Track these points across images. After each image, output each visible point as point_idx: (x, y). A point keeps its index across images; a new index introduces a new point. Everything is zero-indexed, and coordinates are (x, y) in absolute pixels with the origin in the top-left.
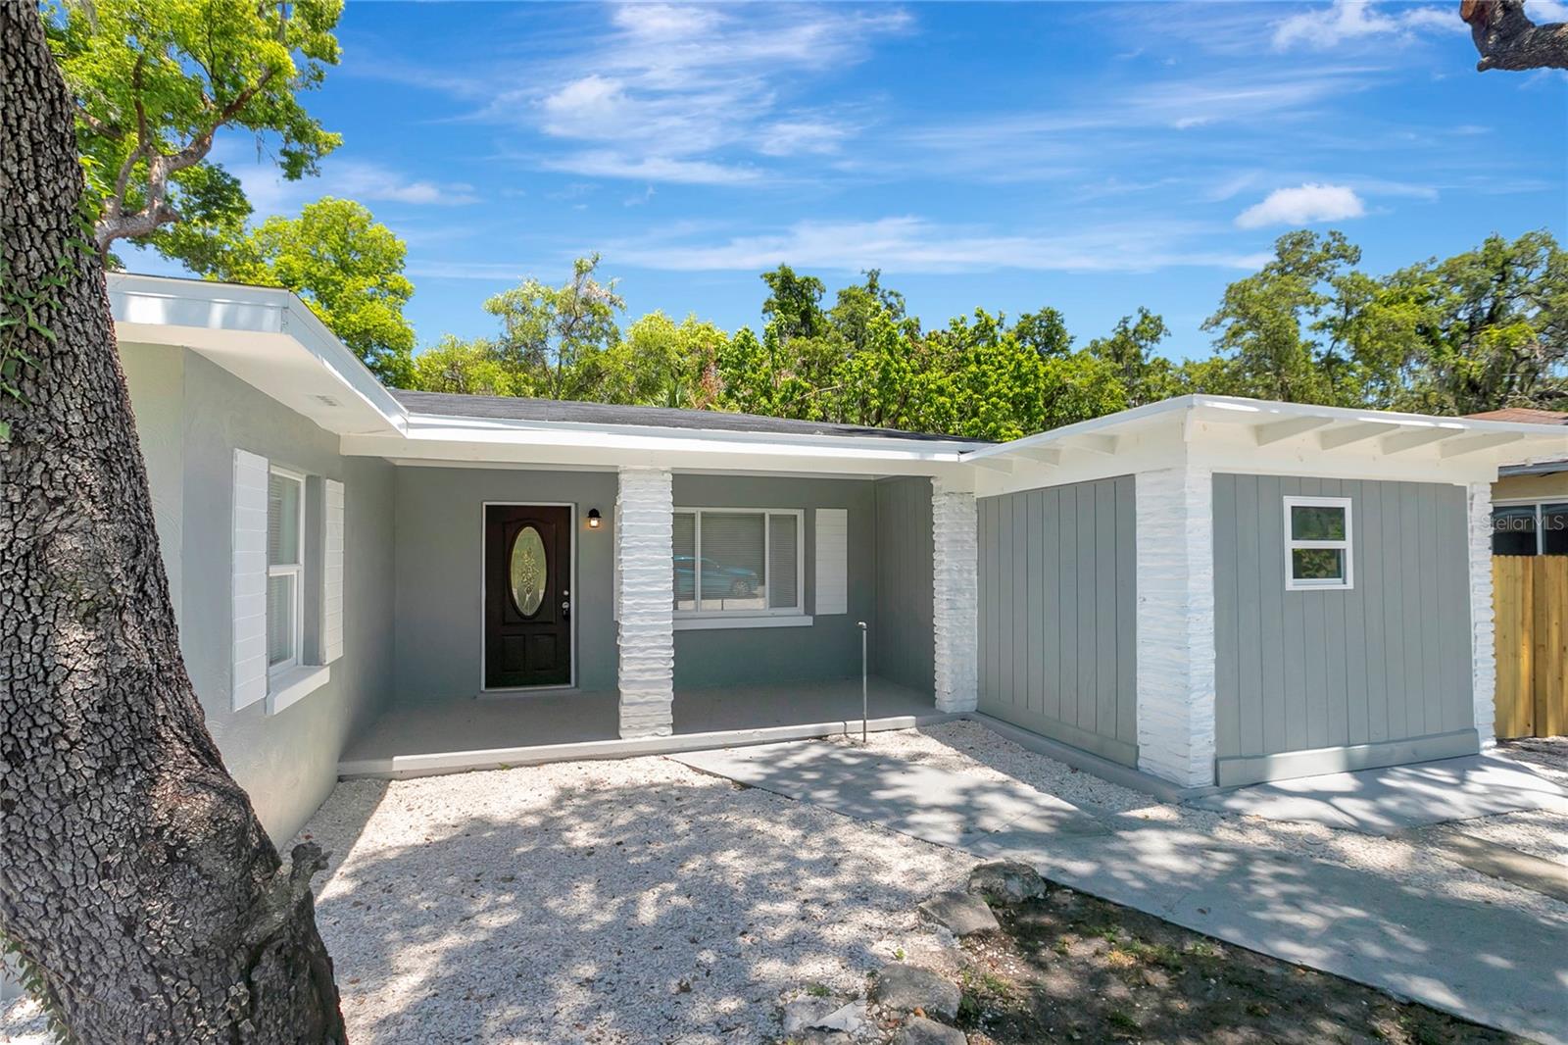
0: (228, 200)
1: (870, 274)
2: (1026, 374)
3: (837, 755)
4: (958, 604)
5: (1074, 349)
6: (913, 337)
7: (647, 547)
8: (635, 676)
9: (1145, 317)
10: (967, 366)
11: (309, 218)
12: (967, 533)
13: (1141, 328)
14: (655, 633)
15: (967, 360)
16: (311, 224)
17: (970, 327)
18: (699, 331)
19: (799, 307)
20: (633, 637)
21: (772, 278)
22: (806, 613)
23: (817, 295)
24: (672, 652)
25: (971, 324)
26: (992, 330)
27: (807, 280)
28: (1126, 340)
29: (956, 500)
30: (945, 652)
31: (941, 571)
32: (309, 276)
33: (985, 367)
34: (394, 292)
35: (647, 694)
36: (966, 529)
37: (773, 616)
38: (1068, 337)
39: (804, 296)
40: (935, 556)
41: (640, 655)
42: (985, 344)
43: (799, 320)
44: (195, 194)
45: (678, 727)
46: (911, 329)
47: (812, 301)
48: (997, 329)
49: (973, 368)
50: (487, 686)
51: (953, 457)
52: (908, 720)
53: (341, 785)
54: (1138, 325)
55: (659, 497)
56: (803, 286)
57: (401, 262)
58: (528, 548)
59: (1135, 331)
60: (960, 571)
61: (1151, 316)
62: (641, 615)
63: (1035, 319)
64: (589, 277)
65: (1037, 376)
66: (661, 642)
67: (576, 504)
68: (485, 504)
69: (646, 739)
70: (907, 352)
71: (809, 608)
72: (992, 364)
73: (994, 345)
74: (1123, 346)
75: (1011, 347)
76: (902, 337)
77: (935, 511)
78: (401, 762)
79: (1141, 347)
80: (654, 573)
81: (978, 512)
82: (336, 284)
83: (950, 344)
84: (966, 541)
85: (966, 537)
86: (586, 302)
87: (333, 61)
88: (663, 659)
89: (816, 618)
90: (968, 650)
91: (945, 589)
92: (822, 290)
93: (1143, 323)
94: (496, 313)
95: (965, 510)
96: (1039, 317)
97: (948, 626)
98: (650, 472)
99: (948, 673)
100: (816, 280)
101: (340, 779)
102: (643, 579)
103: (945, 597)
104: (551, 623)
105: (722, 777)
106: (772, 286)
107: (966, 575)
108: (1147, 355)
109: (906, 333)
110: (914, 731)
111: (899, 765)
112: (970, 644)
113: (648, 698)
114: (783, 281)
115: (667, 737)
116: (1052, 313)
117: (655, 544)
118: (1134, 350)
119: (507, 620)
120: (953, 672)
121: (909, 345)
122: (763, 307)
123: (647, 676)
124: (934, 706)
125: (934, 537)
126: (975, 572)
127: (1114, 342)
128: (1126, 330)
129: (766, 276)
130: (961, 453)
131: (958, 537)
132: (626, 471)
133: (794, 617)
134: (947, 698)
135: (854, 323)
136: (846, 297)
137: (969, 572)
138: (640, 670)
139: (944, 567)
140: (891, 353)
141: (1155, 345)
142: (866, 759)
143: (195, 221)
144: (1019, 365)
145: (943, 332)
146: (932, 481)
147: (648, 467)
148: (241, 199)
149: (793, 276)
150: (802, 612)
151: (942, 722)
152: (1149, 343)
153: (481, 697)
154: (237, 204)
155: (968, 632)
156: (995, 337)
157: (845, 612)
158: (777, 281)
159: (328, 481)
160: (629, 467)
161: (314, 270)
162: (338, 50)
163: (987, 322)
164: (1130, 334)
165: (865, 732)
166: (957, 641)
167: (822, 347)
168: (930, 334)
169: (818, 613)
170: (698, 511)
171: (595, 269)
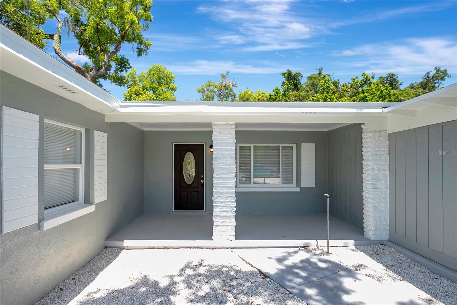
0: (126, 65)
1: (319, 69)
2: (385, 95)
3: (314, 260)
4: (378, 186)
5: (402, 87)
6: (336, 87)
7: (224, 157)
8: (218, 214)
9: (438, 71)
10: (359, 95)
11: (150, 71)
12: (383, 151)
13: (436, 76)
14: (227, 195)
15: (359, 92)
16: (151, 73)
17: (360, 80)
18: (261, 94)
19: (294, 83)
20: (218, 197)
21: (284, 74)
22: (297, 186)
23: (300, 78)
24: (235, 204)
25: (360, 79)
26: (369, 80)
27: (297, 73)
28: (428, 81)
29: (376, 134)
30: (370, 209)
31: (368, 170)
32: (150, 87)
33: (366, 94)
34: (172, 89)
35: (224, 221)
36: (382, 149)
37: (283, 187)
38: (399, 83)
39: (295, 79)
40: (364, 162)
41: (221, 205)
42: (366, 86)
43: (294, 87)
44: (118, 65)
45: (238, 237)
46: (335, 84)
47: (298, 80)
48: (371, 80)
49: (361, 95)
50: (175, 209)
51: (380, 110)
52: (351, 242)
53: (105, 250)
54: (435, 74)
55: (230, 136)
56: (295, 76)
57: (173, 80)
59: (433, 77)
60: (379, 170)
61: (441, 70)
62: (221, 187)
63: (385, 78)
64: (226, 78)
65: (390, 96)
66: (230, 199)
67: (206, 143)
68: (174, 144)
70: (334, 92)
71: (299, 184)
72: (369, 93)
73: (370, 86)
74: (427, 83)
75: (378, 86)
76: (332, 87)
77: (364, 140)
78: (127, 243)
79: (435, 83)
80: (228, 169)
81: (389, 140)
82: (157, 88)
83: (351, 87)
84: (383, 155)
85: (382, 153)
86: (225, 86)
87: (151, 20)
88: (231, 207)
89: (301, 188)
90: (383, 209)
91: (370, 178)
92: (302, 76)
93: (437, 73)
94: (199, 92)
95: (382, 139)
96: (387, 77)
97: (372, 196)
98: (226, 125)
99: (372, 220)
100: (299, 73)
101: (106, 247)
102: (222, 172)
103: (370, 183)
104: (197, 187)
105: (255, 268)
106: (284, 77)
107: (382, 172)
108: (438, 86)
109: (334, 85)
110: (354, 248)
111: (350, 273)
112: (385, 206)
113: (224, 224)
114: (288, 75)
115: (233, 241)
116: (393, 75)
117: (227, 156)
118: (432, 85)
119: (181, 186)
120: (375, 220)
121: (335, 90)
122: (281, 84)
123: (224, 214)
124: (363, 235)
125: (363, 153)
126: (388, 171)
127: (422, 82)
128: (428, 77)
129: (282, 74)
130: (384, 108)
131: (378, 153)
132: (215, 125)
133: (292, 188)
134: (372, 233)
135: (313, 86)
136: (310, 78)
137: (384, 170)
138: (221, 211)
139: (369, 168)
140: (328, 93)
141: (443, 82)
142: (330, 265)
143: (118, 72)
144: (382, 92)
145: (348, 83)
146: (362, 126)
147: (224, 123)
148: (129, 65)
149: (292, 73)
150: (295, 186)
151: (370, 245)
152: (440, 81)
153: (172, 213)
154: (128, 66)
155: (383, 200)
156: (370, 83)
157: (315, 186)
158: (286, 75)
159: (95, 131)
160: (216, 123)
161: (151, 85)
162: (152, 17)
163: (367, 77)
164: (430, 79)
165: (328, 246)
166: (377, 205)
167: (302, 93)
168: (343, 85)
169: (302, 186)
170: (252, 145)
171: (227, 76)
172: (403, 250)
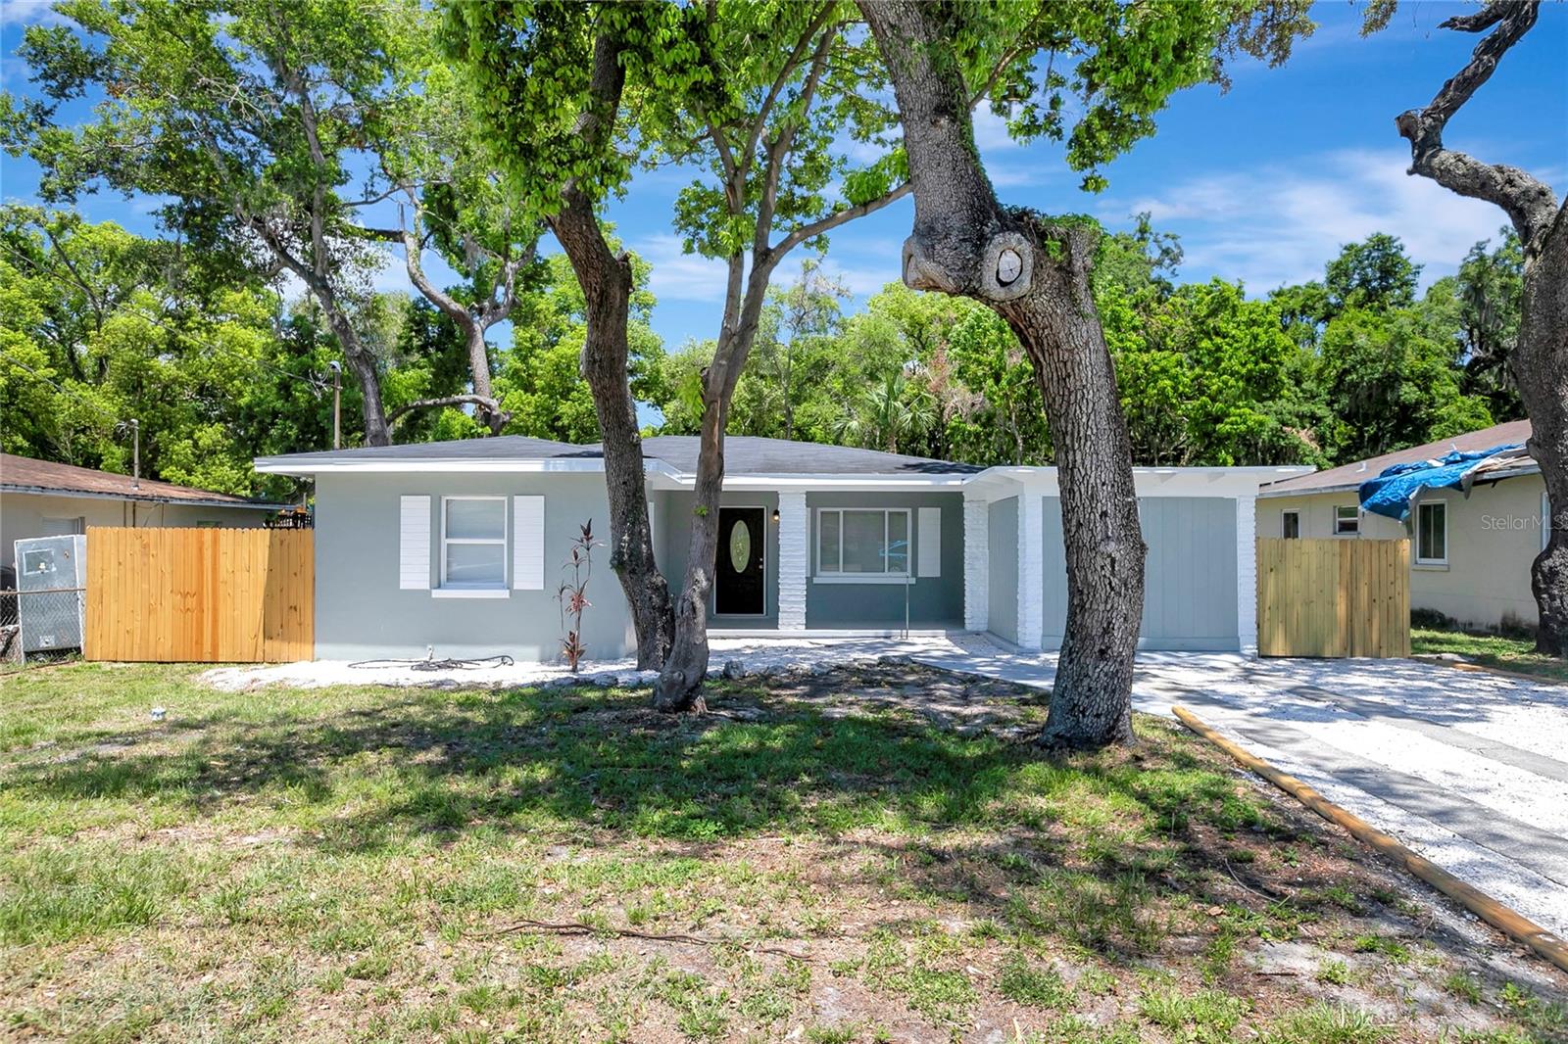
12: (982, 525)
22: (911, 576)
29: (975, 505)
30: (967, 594)
35: (792, 607)
36: (981, 522)
37: (890, 577)
45: (809, 626)
51: (958, 483)
52: (941, 633)
58: (740, 533)
60: (977, 547)
67: (767, 507)
69: (791, 631)
71: (915, 573)
81: (989, 512)
84: (981, 529)
85: (981, 527)
86: (812, 298)
89: (918, 579)
90: (982, 594)
91: (967, 557)
95: (980, 511)
97: (969, 579)
99: (968, 607)
103: (967, 562)
104: (752, 577)
107: (980, 550)
110: (943, 637)
112: (984, 590)
113: (792, 610)
115: (802, 630)
119: (728, 575)
120: (971, 606)
126: (987, 548)
131: (976, 527)
133: (904, 578)
134: (968, 622)
137: (983, 548)
138: (789, 595)
139: (967, 544)
148: (549, 274)
150: (909, 574)
151: (963, 634)
153: (714, 618)
155: (982, 583)
157: (940, 575)
166: (975, 588)
169: (920, 576)
170: (841, 510)
171: (820, 266)
172: (997, 640)
